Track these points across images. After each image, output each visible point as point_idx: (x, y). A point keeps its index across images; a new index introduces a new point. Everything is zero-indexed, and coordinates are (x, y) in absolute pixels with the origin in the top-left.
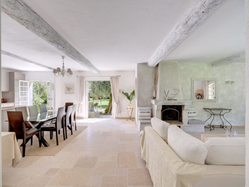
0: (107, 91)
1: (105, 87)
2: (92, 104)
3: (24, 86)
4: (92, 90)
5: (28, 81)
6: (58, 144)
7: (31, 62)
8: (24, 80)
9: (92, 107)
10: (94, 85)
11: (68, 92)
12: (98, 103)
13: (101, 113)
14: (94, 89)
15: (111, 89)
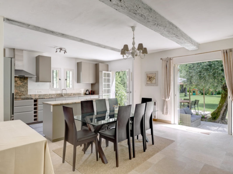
0: (216, 80)
1: (211, 74)
2: (188, 101)
3: (107, 78)
4: (188, 79)
5: (111, 71)
6: (117, 166)
7: (105, 47)
8: (108, 71)
9: (188, 107)
10: (191, 71)
11: (149, 82)
12: (198, 101)
13: (203, 118)
14: (192, 77)
15: (223, 77)
